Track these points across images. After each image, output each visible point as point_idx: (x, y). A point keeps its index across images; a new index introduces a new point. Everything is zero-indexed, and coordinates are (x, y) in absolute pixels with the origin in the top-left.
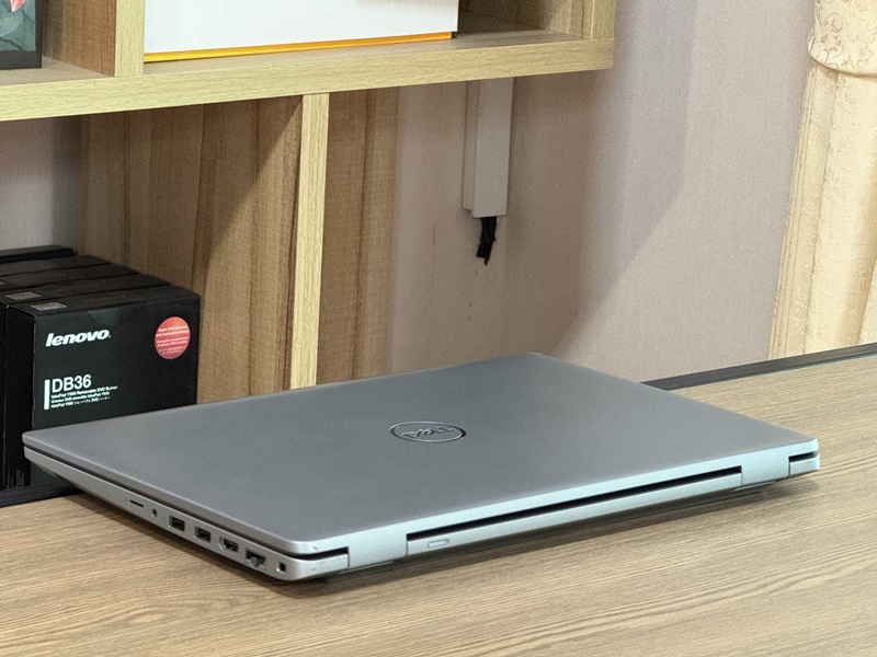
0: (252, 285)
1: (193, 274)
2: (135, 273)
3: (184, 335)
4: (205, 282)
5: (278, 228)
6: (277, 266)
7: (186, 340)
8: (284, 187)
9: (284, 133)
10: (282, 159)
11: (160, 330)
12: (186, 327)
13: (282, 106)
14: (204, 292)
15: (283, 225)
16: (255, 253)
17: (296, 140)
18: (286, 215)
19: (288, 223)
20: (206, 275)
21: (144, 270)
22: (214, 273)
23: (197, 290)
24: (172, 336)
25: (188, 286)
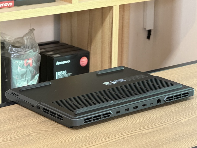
0: (102, 49)
1: (88, 47)
4: (90, 49)
5: (108, 36)
6: (108, 45)
8: (109, 27)
9: (109, 15)
10: (108, 20)
11: (81, 60)
13: (108, 8)
14: (90, 51)
16: (103, 42)
18: (110, 33)
19: (110, 35)
20: (91, 46)
21: (76, 46)
24: (84, 61)
25: (87, 50)
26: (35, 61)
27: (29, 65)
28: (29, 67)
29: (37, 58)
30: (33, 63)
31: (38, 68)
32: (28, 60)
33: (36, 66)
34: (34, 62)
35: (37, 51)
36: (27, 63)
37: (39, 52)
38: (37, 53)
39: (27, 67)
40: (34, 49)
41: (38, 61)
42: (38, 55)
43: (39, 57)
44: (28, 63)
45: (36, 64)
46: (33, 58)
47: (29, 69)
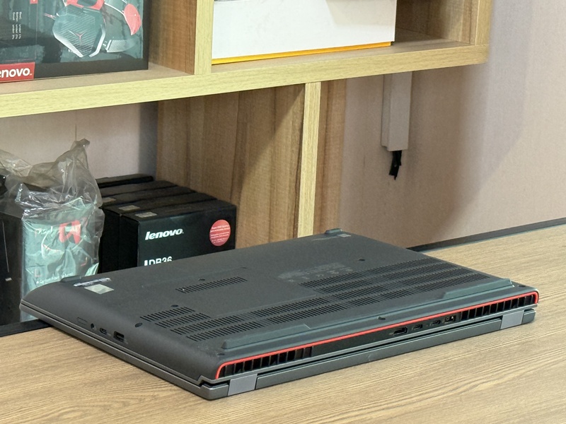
0: (271, 200)
1: (231, 193)
2: (194, 192)
3: (227, 231)
4: (239, 198)
5: (289, 165)
6: (288, 188)
7: (228, 234)
8: (292, 140)
9: (292, 107)
10: (291, 123)
11: (212, 228)
12: (228, 226)
13: (291, 90)
14: (239, 204)
15: (291, 164)
16: (273, 181)
17: (300, 111)
18: (294, 158)
19: (295, 162)
20: (240, 192)
21: (199, 190)
22: (246, 192)
23: (234, 202)
24: (220, 231)
25: (229, 201)
26: (87, 229)
27: (70, 239)
28: (71, 244)
29: (94, 221)
30: (81, 233)
31: (96, 246)
32: (70, 225)
33: (90, 242)
34: (85, 230)
35: (93, 201)
36: (66, 233)
37: (101, 205)
38: (95, 208)
39: (66, 245)
40: (87, 195)
41: (97, 230)
42: (96, 212)
43: (100, 218)
44: (68, 233)
45: (92, 238)
46: (84, 219)
47: (70, 249)
